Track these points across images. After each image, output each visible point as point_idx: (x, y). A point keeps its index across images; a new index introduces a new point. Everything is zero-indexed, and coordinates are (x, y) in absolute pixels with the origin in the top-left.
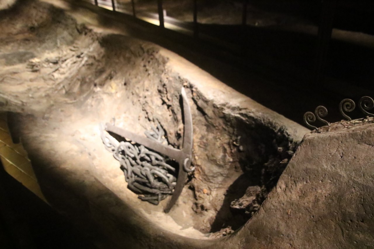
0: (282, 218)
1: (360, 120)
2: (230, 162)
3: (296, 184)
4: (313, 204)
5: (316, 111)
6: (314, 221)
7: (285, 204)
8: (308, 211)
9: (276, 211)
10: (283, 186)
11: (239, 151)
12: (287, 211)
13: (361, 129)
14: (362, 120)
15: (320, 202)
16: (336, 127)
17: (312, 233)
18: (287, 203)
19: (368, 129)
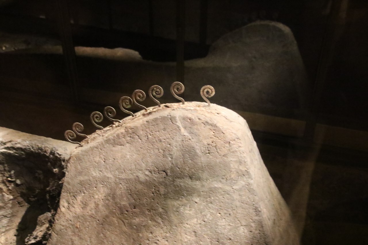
0: (73, 233)
1: (110, 127)
2: (11, 200)
3: (76, 198)
4: (95, 210)
5: (74, 128)
6: (100, 224)
7: (72, 219)
8: (93, 217)
9: (66, 230)
10: (66, 204)
11: (17, 185)
12: (76, 225)
13: (111, 134)
14: (112, 126)
15: (100, 206)
16: (94, 138)
17: (102, 235)
18: (74, 218)
19: (117, 133)
